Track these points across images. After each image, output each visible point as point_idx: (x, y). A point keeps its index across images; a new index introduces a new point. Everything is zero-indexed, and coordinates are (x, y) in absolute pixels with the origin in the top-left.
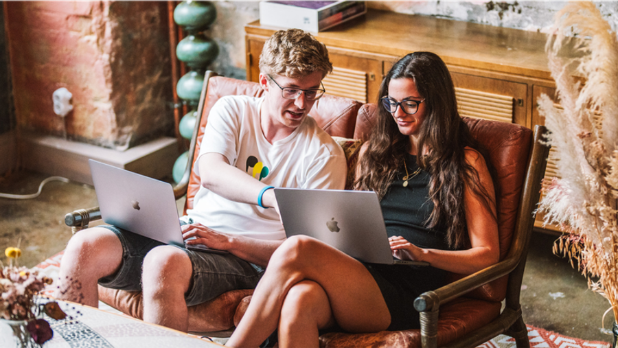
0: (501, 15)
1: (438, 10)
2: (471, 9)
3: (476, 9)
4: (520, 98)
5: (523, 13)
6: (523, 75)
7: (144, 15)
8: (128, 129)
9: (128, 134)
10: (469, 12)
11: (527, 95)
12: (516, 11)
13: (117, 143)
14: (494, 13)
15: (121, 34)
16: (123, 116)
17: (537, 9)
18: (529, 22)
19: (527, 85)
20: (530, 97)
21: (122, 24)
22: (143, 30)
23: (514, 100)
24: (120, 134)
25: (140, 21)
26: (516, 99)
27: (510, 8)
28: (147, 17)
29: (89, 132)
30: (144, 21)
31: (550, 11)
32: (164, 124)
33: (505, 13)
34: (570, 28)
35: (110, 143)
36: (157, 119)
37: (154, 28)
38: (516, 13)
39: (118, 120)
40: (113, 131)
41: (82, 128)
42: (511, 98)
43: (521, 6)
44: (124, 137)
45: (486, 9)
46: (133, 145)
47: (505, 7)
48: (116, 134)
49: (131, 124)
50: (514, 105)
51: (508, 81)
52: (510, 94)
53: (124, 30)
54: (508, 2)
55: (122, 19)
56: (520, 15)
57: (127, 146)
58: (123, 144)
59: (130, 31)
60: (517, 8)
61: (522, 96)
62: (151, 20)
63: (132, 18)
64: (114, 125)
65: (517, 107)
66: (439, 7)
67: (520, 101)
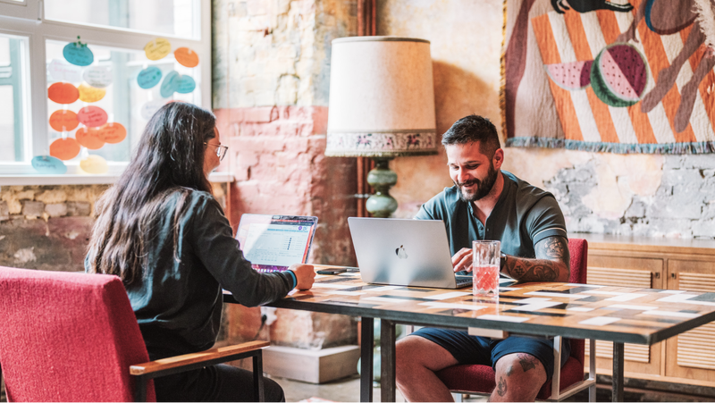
0: (632, 226)
1: (579, 227)
2: (607, 224)
3: (611, 224)
4: (657, 271)
5: (650, 223)
6: (659, 252)
7: (338, 243)
8: (321, 334)
9: (321, 338)
10: (605, 226)
11: (663, 269)
12: (645, 222)
13: (311, 345)
14: (627, 225)
15: (320, 255)
16: (318, 323)
17: (663, 219)
18: (656, 230)
19: (662, 259)
20: (665, 270)
21: (322, 247)
22: (337, 255)
23: (652, 274)
24: (315, 337)
25: (335, 247)
26: (654, 273)
27: (639, 221)
28: (341, 245)
29: (289, 338)
30: (338, 249)
31: (673, 219)
32: (349, 336)
33: (635, 226)
34: (690, 231)
35: (307, 345)
36: (344, 331)
37: (345, 255)
38: (644, 224)
39: (314, 326)
40: (309, 334)
41: (283, 334)
42: (649, 272)
43: (648, 218)
44: (318, 340)
45: (619, 223)
46: (324, 347)
47: (635, 220)
48: (311, 337)
49: (324, 330)
50: (652, 278)
51: (647, 258)
52: (648, 269)
53: (323, 253)
54: (638, 216)
55: (321, 243)
56: (648, 226)
57: (320, 347)
58: (317, 346)
59: (327, 255)
60: (645, 220)
61: (658, 269)
62: (344, 249)
63: (330, 244)
64: (311, 330)
65: (654, 279)
66: (580, 225)
67: (657, 274)
